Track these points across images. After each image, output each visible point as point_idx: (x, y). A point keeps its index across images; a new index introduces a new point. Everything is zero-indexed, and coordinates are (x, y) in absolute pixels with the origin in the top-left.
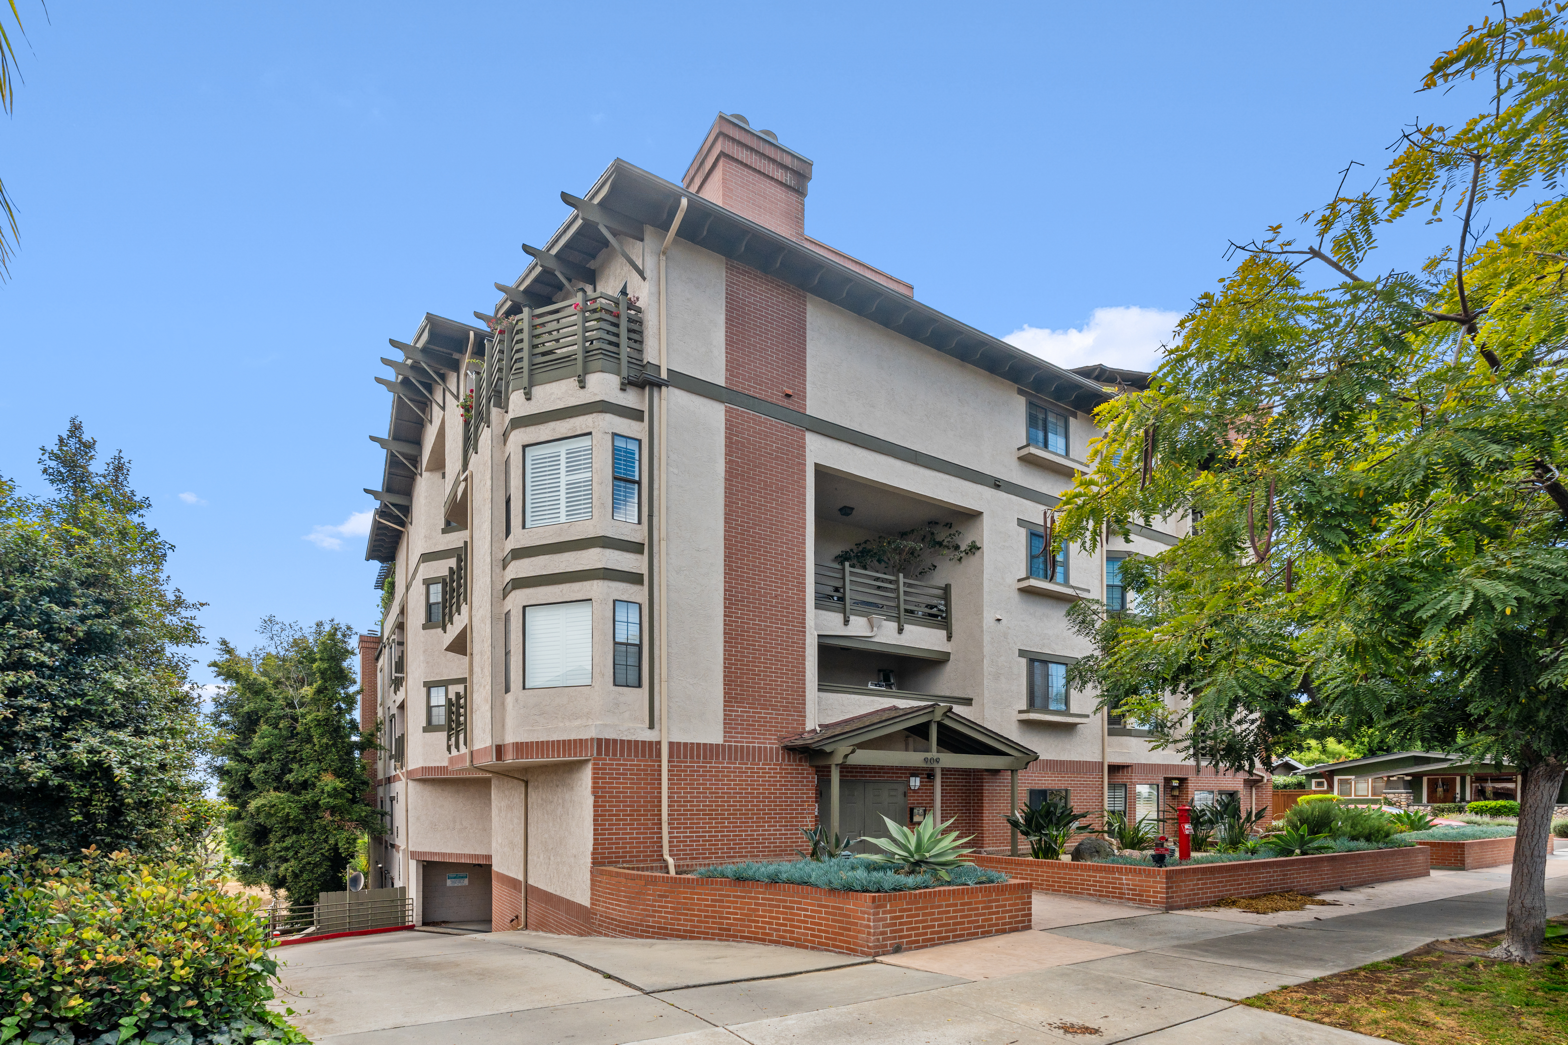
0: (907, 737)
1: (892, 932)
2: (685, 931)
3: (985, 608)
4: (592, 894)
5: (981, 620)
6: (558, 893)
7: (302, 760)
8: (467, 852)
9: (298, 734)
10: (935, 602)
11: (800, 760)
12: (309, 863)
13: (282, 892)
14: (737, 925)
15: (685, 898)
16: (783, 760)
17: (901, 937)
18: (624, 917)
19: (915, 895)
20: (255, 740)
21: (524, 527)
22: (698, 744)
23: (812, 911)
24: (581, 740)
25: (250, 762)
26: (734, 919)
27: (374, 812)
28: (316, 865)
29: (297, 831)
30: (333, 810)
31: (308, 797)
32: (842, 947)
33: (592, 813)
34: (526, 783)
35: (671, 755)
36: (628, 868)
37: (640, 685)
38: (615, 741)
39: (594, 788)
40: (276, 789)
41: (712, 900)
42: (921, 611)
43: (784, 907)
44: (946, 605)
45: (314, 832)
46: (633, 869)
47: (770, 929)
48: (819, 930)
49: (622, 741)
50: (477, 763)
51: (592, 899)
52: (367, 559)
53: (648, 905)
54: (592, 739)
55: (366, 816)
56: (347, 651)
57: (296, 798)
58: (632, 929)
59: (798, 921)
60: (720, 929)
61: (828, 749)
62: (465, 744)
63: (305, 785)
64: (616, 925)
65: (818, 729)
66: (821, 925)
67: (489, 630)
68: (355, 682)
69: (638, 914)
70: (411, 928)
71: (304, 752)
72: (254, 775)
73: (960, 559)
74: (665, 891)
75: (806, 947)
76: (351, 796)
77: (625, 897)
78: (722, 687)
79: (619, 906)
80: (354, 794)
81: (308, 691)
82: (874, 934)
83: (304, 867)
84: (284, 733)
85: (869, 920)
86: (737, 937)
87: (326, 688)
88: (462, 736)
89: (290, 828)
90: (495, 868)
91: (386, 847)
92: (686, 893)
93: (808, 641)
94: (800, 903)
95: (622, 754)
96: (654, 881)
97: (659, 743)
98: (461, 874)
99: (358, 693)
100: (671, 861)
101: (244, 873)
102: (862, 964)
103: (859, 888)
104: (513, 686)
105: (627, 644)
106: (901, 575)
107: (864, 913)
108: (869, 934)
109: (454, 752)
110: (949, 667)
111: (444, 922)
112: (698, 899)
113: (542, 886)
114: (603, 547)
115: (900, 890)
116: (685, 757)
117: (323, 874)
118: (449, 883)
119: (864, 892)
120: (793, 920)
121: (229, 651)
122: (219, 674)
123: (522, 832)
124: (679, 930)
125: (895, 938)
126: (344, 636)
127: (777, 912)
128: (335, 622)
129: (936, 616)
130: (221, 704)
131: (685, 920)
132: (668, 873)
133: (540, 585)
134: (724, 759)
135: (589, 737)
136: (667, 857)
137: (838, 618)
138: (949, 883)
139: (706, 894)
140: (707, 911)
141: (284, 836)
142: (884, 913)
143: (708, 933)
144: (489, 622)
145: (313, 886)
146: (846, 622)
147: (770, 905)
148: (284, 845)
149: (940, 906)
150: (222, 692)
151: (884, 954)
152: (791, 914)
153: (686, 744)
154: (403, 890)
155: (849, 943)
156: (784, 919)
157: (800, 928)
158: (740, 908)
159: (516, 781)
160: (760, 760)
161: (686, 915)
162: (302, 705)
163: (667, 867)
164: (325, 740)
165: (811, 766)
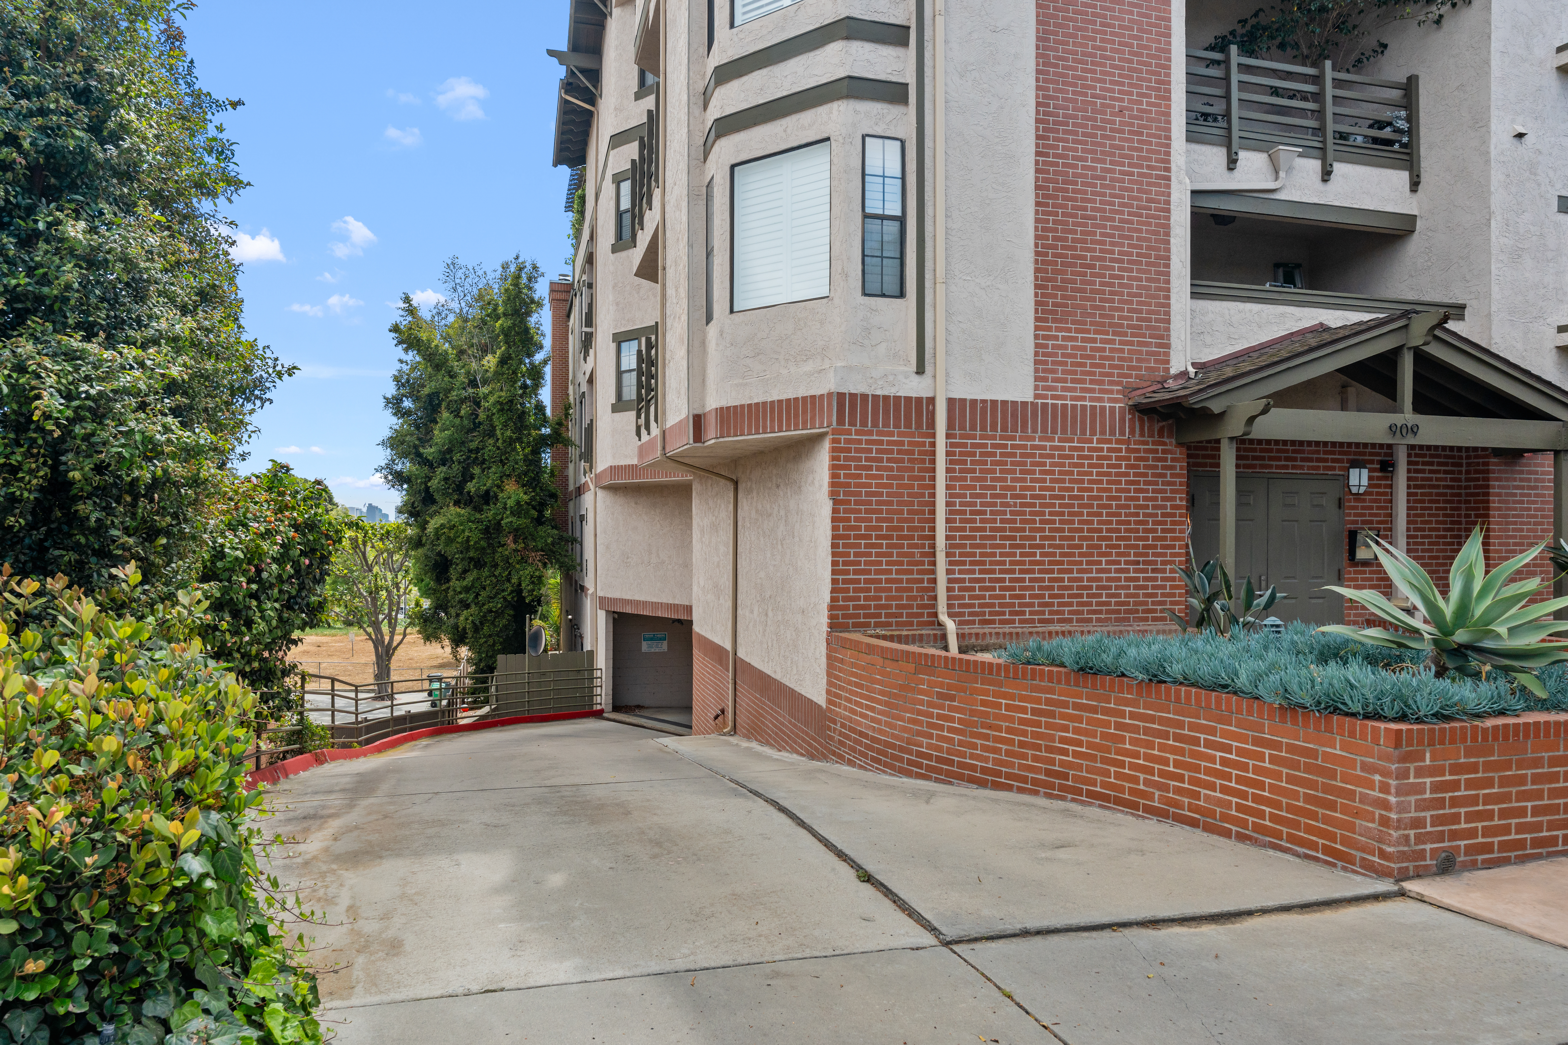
0: (1344, 386)
1: (1437, 821)
2: (984, 770)
3: (1494, 112)
4: (830, 683)
5: (1485, 141)
6: (778, 676)
7: (484, 461)
8: (665, 601)
9: (480, 423)
10: (1387, 114)
11: (1161, 434)
12: (490, 611)
13: (464, 652)
14: (1079, 767)
15: (984, 703)
16: (1132, 432)
17: (1455, 835)
18: (881, 732)
19: (1485, 731)
20: (436, 432)
21: (732, 26)
22: (994, 402)
23: (1240, 752)
24: (813, 397)
25: (431, 465)
26: (1076, 754)
27: (561, 538)
28: (499, 614)
29: (479, 564)
30: (517, 533)
31: (490, 514)
32: (1313, 846)
33: (829, 533)
34: (736, 483)
35: (950, 425)
36: (884, 638)
37: (902, 294)
38: (864, 397)
39: (833, 485)
40: (457, 503)
41: (1034, 712)
42: (1360, 135)
43: (1178, 738)
44: (1409, 119)
45: (496, 566)
46: (891, 639)
47: (1147, 782)
48: (1257, 799)
49: (876, 397)
50: (671, 451)
51: (828, 692)
52: (555, 165)
53: (920, 713)
54: (830, 394)
55: (553, 544)
56: (533, 301)
57: (478, 516)
58: (894, 757)
59: (1209, 771)
60: (1048, 773)
61: (1216, 407)
62: (656, 421)
63: (487, 498)
64: (867, 747)
65: (1192, 370)
66: (1261, 785)
67: (685, 219)
68: (541, 347)
69: (904, 729)
70: (599, 714)
71: (487, 450)
72: (434, 483)
73: (1438, 21)
74: (950, 687)
75: (1226, 834)
76: (535, 514)
77: (882, 693)
78: (1031, 291)
79: (872, 709)
80: (541, 512)
81: (491, 361)
82: (1399, 825)
83: (484, 616)
84: (466, 422)
85: (1384, 788)
86: (1079, 792)
87: (510, 358)
88: (652, 409)
89: (471, 559)
90: (696, 628)
91: (576, 591)
92: (986, 693)
93: (1175, 197)
94: (1212, 731)
95: (875, 424)
96: (927, 665)
97: (932, 401)
98: (660, 634)
99: (545, 362)
100: (951, 626)
101: (425, 621)
102: (1376, 897)
103: (1357, 707)
104: (716, 315)
105: (883, 218)
106: (1328, 64)
107: (1373, 769)
108: (1385, 822)
109: (645, 437)
110: (1414, 246)
111: (639, 707)
112: (1008, 707)
113: (756, 662)
114: (847, 38)
115: (1448, 718)
116: (973, 427)
117: (505, 626)
118: (645, 647)
119: (1367, 717)
120: (1197, 768)
121: (411, 311)
122: (400, 343)
123: (730, 567)
124: (973, 768)
125: (1440, 838)
126: (530, 279)
127: (1162, 747)
128: (520, 260)
129: (1389, 142)
130: (403, 385)
131: (985, 748)
132: (946, 648)
133: (755, 124)
134: (1035, 431)
135: (824, 391)
136: (943, 618)
137: (1217, 155)
138: (1544, 705)
139: (1022, 699)
140: (1024, 733)
141: (465, 571)
142: (1419, 773)
143: (1024, 780)
144: (684, 204)
145: (494, 645)
146: (1232, 163)
147: (1147, 731)
148: (465, 583)
149: (1537, 763)
150: (405, 368)
151: (1419, 875)
152: (1194, 754)
153: (974, 402)
154: (591, 653)
155: (1332, 837)
156: (1177, 764)
157: (1212, 787)
158: (1086, 732)
159: (723, 482)
160: (1093, 433)
161: (986, 737)
162: (485, 382)
163: (944, 637)
164: (508, 433)
165: (1180, 444)
